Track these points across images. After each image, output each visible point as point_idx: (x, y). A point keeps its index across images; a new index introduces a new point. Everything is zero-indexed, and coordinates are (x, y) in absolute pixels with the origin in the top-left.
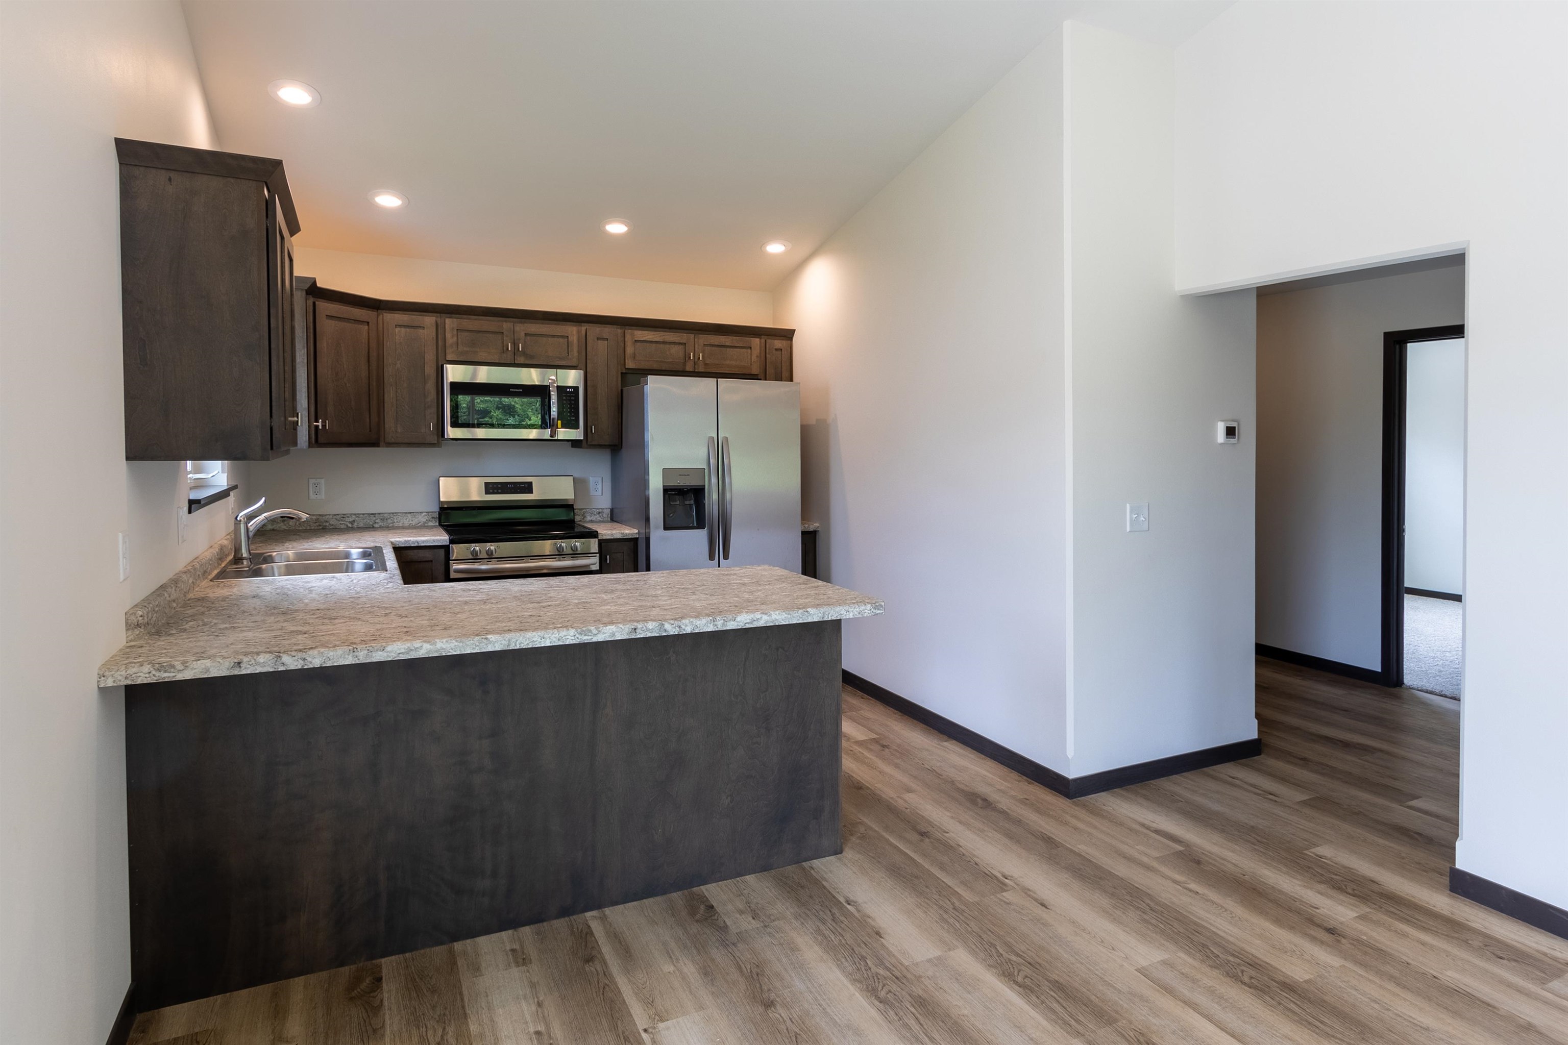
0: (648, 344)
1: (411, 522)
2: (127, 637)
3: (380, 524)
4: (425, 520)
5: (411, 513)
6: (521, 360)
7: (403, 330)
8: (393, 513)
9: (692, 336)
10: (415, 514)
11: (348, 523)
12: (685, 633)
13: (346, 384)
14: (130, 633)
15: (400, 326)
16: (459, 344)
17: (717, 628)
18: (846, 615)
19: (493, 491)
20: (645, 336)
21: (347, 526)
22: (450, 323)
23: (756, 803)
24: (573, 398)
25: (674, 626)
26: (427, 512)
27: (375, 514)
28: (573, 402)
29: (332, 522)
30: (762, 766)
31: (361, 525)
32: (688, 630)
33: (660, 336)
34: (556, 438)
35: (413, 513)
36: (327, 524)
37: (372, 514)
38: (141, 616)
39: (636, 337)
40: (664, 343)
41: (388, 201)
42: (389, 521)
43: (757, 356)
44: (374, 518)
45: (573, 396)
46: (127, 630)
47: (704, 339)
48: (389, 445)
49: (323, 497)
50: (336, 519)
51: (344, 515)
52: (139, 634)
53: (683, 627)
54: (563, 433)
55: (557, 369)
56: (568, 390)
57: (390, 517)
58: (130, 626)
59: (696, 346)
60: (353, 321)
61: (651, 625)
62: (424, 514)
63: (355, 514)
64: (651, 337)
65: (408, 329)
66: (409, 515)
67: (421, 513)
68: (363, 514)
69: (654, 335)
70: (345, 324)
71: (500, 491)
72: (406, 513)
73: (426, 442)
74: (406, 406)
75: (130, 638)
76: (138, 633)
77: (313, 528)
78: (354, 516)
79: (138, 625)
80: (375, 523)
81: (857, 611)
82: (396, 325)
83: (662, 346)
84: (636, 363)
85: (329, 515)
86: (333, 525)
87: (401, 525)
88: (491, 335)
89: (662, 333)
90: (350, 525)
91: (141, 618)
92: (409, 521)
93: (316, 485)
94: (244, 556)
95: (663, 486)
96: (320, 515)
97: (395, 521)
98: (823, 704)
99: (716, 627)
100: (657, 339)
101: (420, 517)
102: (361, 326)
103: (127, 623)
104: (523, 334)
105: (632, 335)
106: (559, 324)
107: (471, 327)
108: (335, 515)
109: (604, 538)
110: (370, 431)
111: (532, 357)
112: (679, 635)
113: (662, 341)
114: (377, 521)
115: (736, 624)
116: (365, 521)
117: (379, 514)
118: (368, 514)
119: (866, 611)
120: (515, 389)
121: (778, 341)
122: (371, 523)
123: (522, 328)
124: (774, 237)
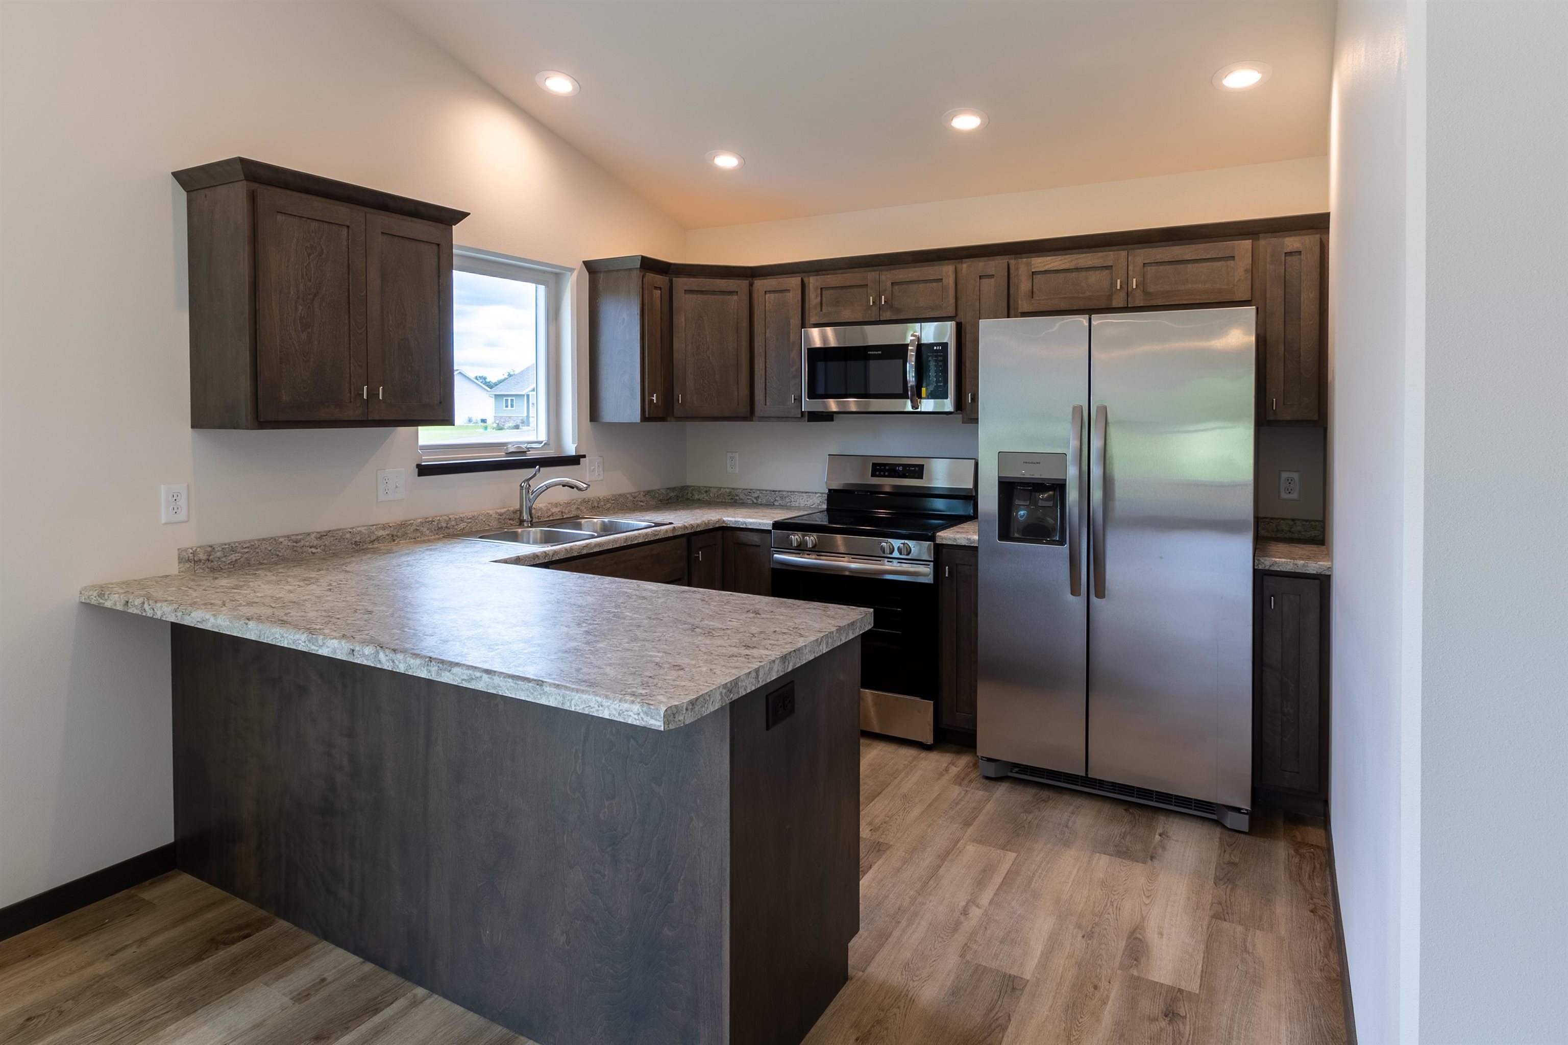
0: (1052, 275)
1: (806, 503)
2: (179, 568)
3: (780, 502)
4: (819, 502)
5: (806, 493)
6: (887, 315)
7: (772, 295)
8: (791, 492)
9: (1124, 253)
10: (810, 494)
11: (753, 499)
12: (398, 671)
13: (709, 357)
14: (181, 565)
15: (769, 291)
16: (824, 305)
17: (431, 675)
18: (598, 710)
19: (880, 474)
20: (1047, 264)
21: (753, 501)
22: (813, 282)
23: (598, 965)
24: (940, 358)
25: (388, 658)
26: (821, 493)
27: (776, 491)
28: (940, 363)
29: (741, 497)
30: (607, 912)
31: (764, 502)
32: (401, 669)
33: (1071, 261)
34: (919, 410)
35: (809, 492)
36: (738, 498)
37: (774, 491)
38: (192, 553)
39: (1034, 268)
40: (1078, 269)
41: (726, 161)
42: (787, 500)
43: (1246, 270)
44: (775, 496)
45: (941, 356)
46: (179, 563)
47: (1141, 255)
48: (762, 419)
49: (737, 472)
50: (745, 494)
51: (751, 490)
52: (190, 567)
53: (397, 662)
54: (928, 405)
55: (921, 322)
56: (935, 348)
57: (788, 496)
58: (182, 559)
59: (1130, 268)
60: (719, 293)
61: (368, 650)
62: (819, 494)
63: (760, 490)
64: (1055, 264)
65: (777, 295)
66: (804, 495)
67: (816, 493)
68: (766, 491)
69: (1061, 260)
70: (709, 296)
71: (887, 474)
72: (802, 492)
73: (791, 416)
74: (774, 377)
75: (181, 569)
76: (188, 566)
77: (727, 500)
78: (758, 492)
79: (189, 560)
80: (776, 500)
81: (615, 709)
82: (765, 292)
83: (1074, 275)
84: (1033, 304)
85: (740, 489)
86: (742, 499)
87: (797, 505)
88: (856, 290)
89: (1075, 256)
90: (755, 501)
91: (191, 555)
92: (804, 501)
93: (732, 458)
94: (525, 518)
95: (999, 477)
96: (733, 489)
97: (793, 500)
98: (697, 857)
99: (429, 674)
100: (1067, 266)
101: (815, 498)
102: (729, 297)
103: (179, 557)
104: (889, 284)
105: (1029, 265)
106: (934, 265)
107: (835, 284)
108: (744, 489)
109: (944, 543)
110: (738, 405)
111: (898, 311)
112: (392, 671)
113: (1073, 267)
114: (777, 499)
115: (451, 677)
116: (767, 497)
117: (779, 491)
118: (770, 491)
119: (631, 713)
120: (874, 351)
121: (1292, 239)
122: (772, 501)
123: (887, 277)
124: (1242, 58)
